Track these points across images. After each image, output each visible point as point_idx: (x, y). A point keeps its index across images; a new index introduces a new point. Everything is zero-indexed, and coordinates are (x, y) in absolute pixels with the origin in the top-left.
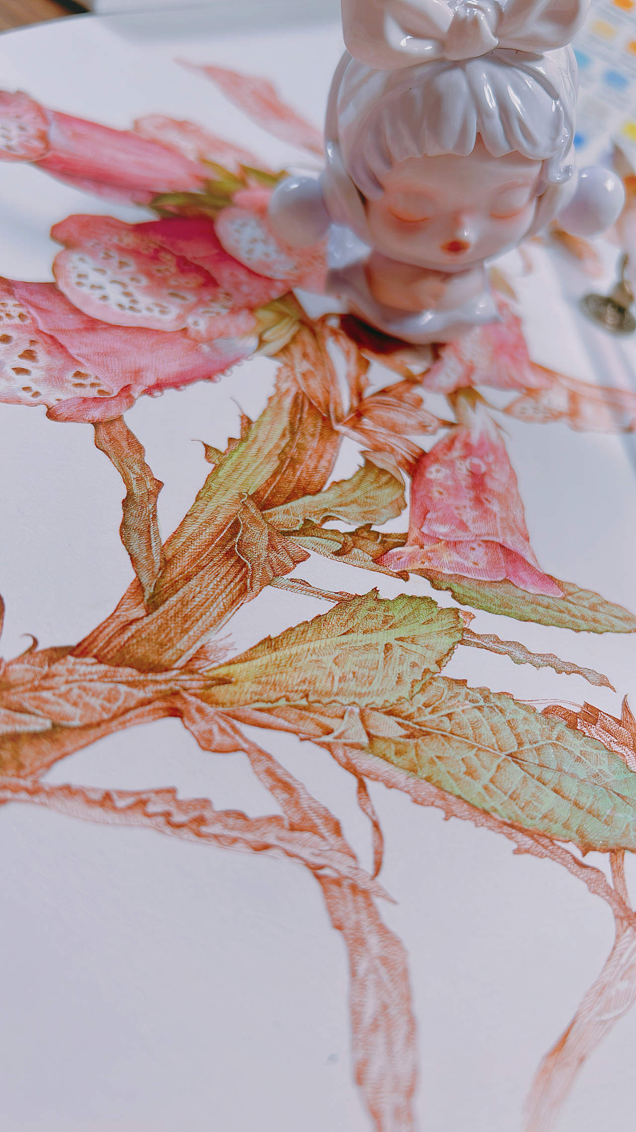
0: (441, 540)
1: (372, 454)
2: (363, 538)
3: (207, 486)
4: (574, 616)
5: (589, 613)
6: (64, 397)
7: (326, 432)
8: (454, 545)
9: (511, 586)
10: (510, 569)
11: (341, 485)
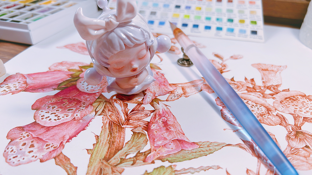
0: (160, 146)
1: (135, 129)
2: (138, 156)
3: (90, 162)
4: (204, 151)
5: (208, 148)
6: (44, 154)
7: (120, 129)
8: (165, 146)
9: (184, 151)
10: (182, 145)
11: (128, 143)
